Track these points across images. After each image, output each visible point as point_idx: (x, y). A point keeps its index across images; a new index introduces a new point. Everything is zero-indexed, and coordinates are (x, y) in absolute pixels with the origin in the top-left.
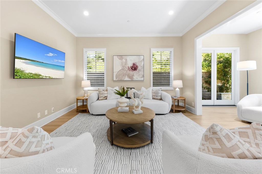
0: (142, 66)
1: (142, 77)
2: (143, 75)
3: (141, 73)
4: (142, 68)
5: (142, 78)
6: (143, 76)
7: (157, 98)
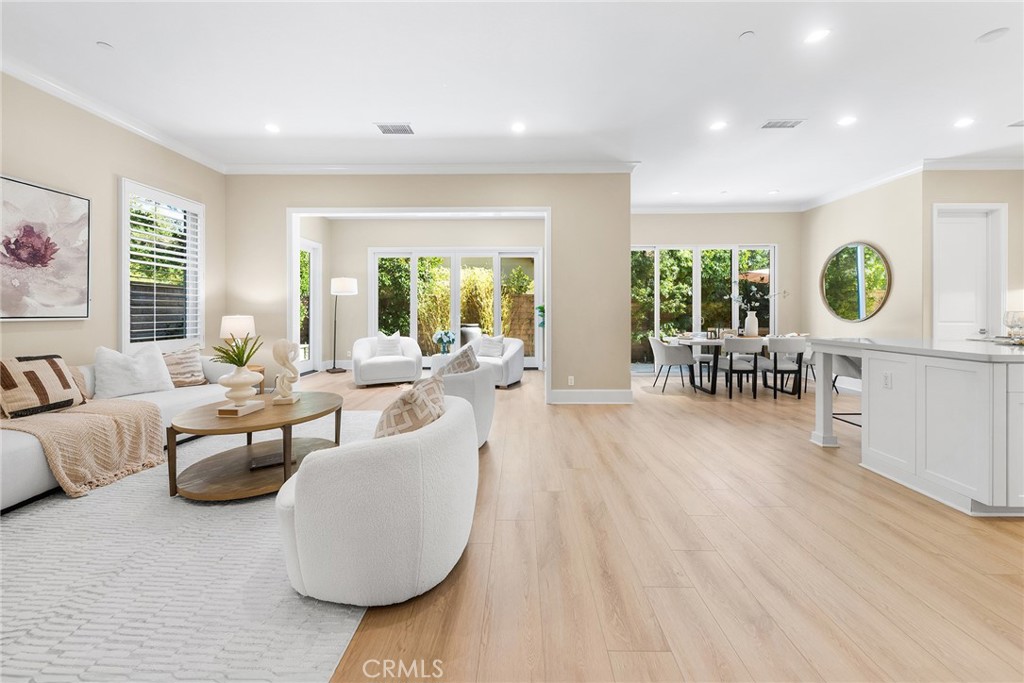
0: (78, 249)
1: (79, 302)
2: (82, 293)
3: (76, 280)
4: (79, 259)
5: (78, 307)
6: (86, 297)
7: (193, 379)
